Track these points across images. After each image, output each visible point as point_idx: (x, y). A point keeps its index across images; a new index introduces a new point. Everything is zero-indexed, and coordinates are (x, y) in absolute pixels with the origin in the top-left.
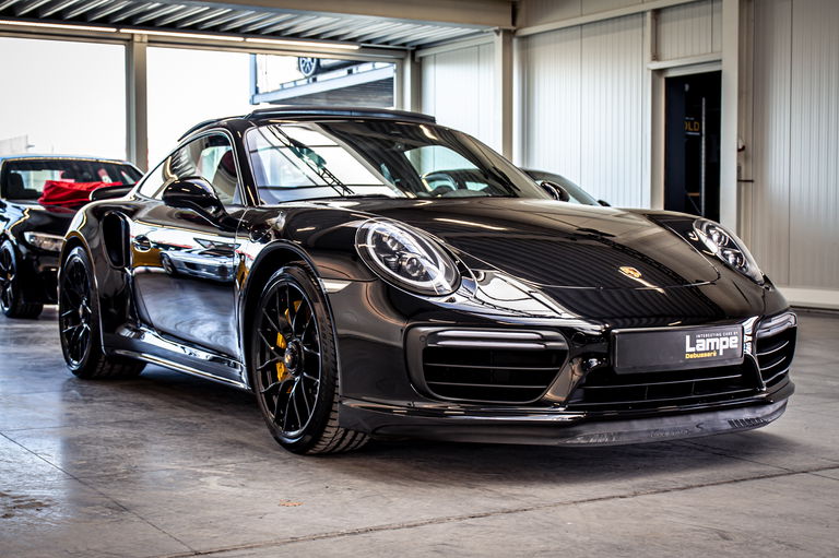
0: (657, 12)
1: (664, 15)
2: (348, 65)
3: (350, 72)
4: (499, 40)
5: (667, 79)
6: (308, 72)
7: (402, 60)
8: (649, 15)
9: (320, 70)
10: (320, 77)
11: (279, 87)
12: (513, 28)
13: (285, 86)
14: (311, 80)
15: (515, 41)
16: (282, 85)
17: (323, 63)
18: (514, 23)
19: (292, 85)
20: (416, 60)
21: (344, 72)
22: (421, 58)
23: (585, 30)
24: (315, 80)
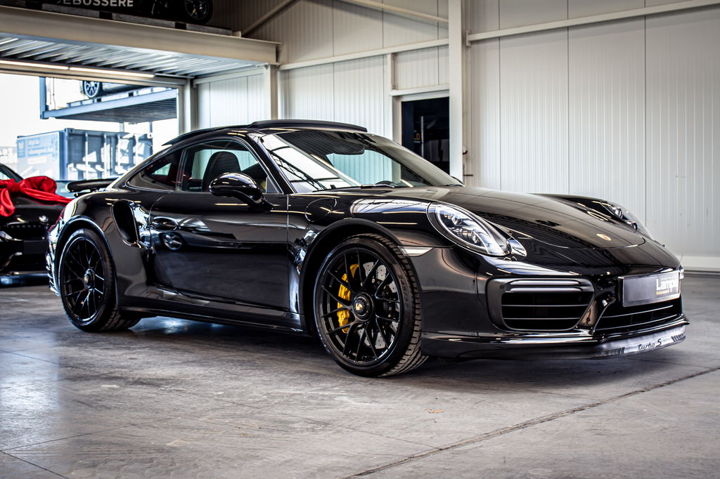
0: (395, 55)
1: (400, 57)
2: (130, 89)
3: (131, 95)
4: (267, 72)
5: (403, 103)
6: (92, 94)
7: (183, 86)
8: (389, 57)
9: (103, 92)
10: (104, 99)
11: (66, 106)
12: (278, 64)
13: (72, 105)
14: (96, 100)
15: (279, 73)
16: (69, 104)
17: (105, 87)
18: (277, 61)
19: (79, 104)
20: (194, 87)
21: (126, 95)
22: (198, 85)
23: (337, 66)
24: (99, 100)
